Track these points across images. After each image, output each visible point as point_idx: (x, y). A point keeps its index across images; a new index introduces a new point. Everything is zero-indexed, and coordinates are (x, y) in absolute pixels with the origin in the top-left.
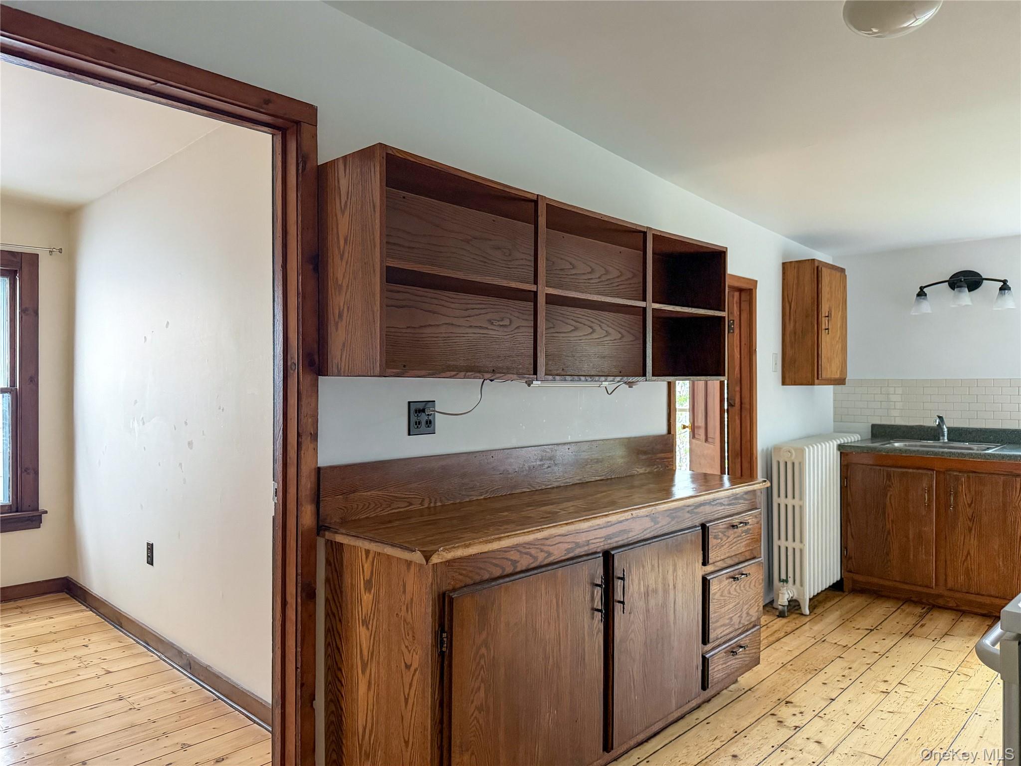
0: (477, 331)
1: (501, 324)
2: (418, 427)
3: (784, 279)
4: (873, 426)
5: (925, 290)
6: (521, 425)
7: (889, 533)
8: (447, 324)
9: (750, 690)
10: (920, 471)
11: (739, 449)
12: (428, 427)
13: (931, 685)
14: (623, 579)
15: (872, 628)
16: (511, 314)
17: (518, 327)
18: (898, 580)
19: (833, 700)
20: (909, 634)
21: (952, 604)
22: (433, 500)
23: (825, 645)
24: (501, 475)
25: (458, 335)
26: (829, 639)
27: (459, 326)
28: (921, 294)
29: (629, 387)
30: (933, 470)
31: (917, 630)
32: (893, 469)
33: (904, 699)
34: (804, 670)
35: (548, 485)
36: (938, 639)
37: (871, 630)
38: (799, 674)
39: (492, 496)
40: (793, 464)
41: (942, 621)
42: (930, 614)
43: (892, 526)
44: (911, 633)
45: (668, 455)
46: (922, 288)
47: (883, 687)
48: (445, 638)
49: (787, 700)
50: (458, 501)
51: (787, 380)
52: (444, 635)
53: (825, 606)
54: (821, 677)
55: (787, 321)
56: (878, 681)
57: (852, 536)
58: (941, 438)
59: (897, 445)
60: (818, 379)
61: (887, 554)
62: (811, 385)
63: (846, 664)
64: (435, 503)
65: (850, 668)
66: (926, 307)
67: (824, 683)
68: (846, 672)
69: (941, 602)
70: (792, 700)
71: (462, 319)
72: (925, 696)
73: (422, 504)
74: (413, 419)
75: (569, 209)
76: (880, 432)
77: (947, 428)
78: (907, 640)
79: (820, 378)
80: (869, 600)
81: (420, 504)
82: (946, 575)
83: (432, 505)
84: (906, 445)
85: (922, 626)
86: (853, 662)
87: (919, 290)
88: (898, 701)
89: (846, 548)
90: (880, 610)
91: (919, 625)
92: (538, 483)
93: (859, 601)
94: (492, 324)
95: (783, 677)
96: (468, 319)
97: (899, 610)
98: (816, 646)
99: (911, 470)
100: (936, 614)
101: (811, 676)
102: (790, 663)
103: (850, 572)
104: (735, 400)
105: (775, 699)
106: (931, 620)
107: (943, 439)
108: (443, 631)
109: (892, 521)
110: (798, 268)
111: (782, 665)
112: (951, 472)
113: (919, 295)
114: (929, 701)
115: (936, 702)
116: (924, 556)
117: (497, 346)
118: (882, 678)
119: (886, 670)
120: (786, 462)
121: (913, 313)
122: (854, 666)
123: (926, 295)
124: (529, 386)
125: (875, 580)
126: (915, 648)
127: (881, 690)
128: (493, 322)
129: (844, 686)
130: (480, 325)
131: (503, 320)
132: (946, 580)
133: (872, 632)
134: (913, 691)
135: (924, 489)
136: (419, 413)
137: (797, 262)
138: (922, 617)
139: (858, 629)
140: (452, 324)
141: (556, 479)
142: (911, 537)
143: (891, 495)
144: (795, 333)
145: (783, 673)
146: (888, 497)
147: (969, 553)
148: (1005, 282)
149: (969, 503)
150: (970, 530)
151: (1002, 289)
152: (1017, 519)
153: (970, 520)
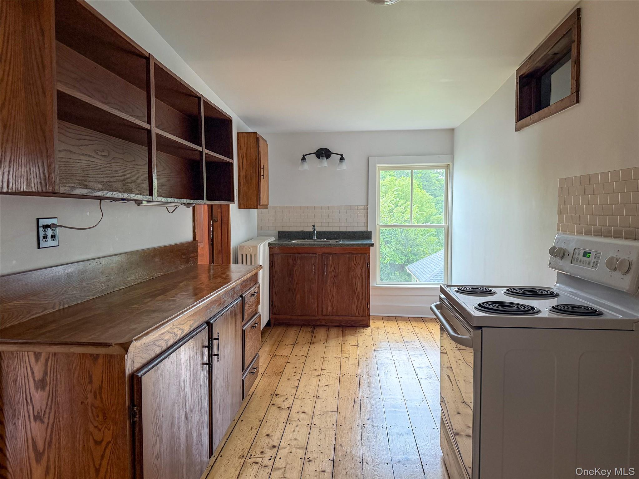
0: (88, 159)
1: (103, 155)
2: (45, 240)
3: (238, 143)
4: (279, 232)
5: (305, 157)
6: (115, 237)
7: (295, 290)
8: (66, 150)
9: (253, 394)
10: (311, 255)
11: (221, 249)
12: (53, 240)
13: (335, 366)
14: (218, 339)
15: (294, 343)
16: (109, 147)
17: (113, 158)
18: (300, 315)
19: (298, 387)
20: (312, 343)
21: (323, 323)
22: (62, 304)
23: (277, 358)
24: (107, 277)
25: (75, 161)
26: (278, 353)
27: (75, 153)
28: (304, 159)
29: (187, 208)
30: (316, 254)
31: (314, 340)
32: (297, 255)
33: (328, 377)
34: (275, 375)
35: (134, 282)
36: (326, 342)
37: (294, 344)
38: (273, 377)
39: (102, 295)
40: (251, 255)
41: (321, 333)
42: (315, 330)
43: (297, 286)
44: (312, 342)
45: (195, 254)
47: (316, 373)
48: (136, 410)
49: (275, 393)
50: (79, 302)
51: (242, 206)
52: (136, 408)
53: (265, 336)
54: (285, 377)
55: (241, 169)
56: (312, 371)
57: (276, 294)
58: (314, 237)
59: (293, 242)
60: (259, 205)
61: (294, 301)
63: (293, 366)
64: (64, 305)
65: (296, 367)
66: (306, 166)
67: (288, 379)
68: (295, 370)
69: (318, 323)
70: (278, 393)
71: (77, 147)
72: (336, 373)
73: (54, 308)
74: (42, 233)
75: (165, 69)
76: (282, 235)
77: (317, 231)
78: (312, 347)
80: (285, 329)
81: (52, 308)
82: (322, 308)
83: (61, 307)
84: (298, 242)
85: (315, 337)
86: (296, 363)
87: (303, 157)
88: (326, 379)
89: (272, 301)
90: (292, 333)
91: (314, 337)
92: (129, 281)
93: (280, 330)
94: (97, 153)
95: (266, 381)
96: (81, 147)
97: (301, 331)
98: (273, 360)
99: (306, 255)
100: (318, 329)
101: (279, 377)
102: (265, 373)
103: (275, 314)
104: (217, 218)
105: (269, 395)
106: (317, 333)
107: (315, 238)
108: (134, 406)
109: (297, 283)
110: (247, 137)
111: (262, 374)
112: (325, 255)
113: (302, 160)
114: (339, 375)
115: (342, 375)
116: (312, 300)
117: (102, 173)
118: (312, 369)
119: (312, 363)
120: (247, 255)
121: (300, 170)
122: (297, 365)
123: (306, 159)
124: (139, 205)
125: (288, 317)
126: (318, 349)
127: (316, 375)
128: (97, 152)
129: (298, 377)
130: (89, 154)
131: (104, 151)
132: (322, 311)
133: (295, 345)
134: (329, 372)
135: (312, 265)
136: (46, 228)
137: (246, 133)
138: (313, 332)
139: (288, 345)
140: (70, 151)
141: (139, 277)
142: (306, 291)
143: (296, 269)
144: (246, 177)
145: (265, 379)
146: (295, 270)
147: (333, 295)
148: (342, 155)
149: (333, 269)
150: (334, 283)
151: (340, 159)
152: (354, 276)
153: (334, 278)
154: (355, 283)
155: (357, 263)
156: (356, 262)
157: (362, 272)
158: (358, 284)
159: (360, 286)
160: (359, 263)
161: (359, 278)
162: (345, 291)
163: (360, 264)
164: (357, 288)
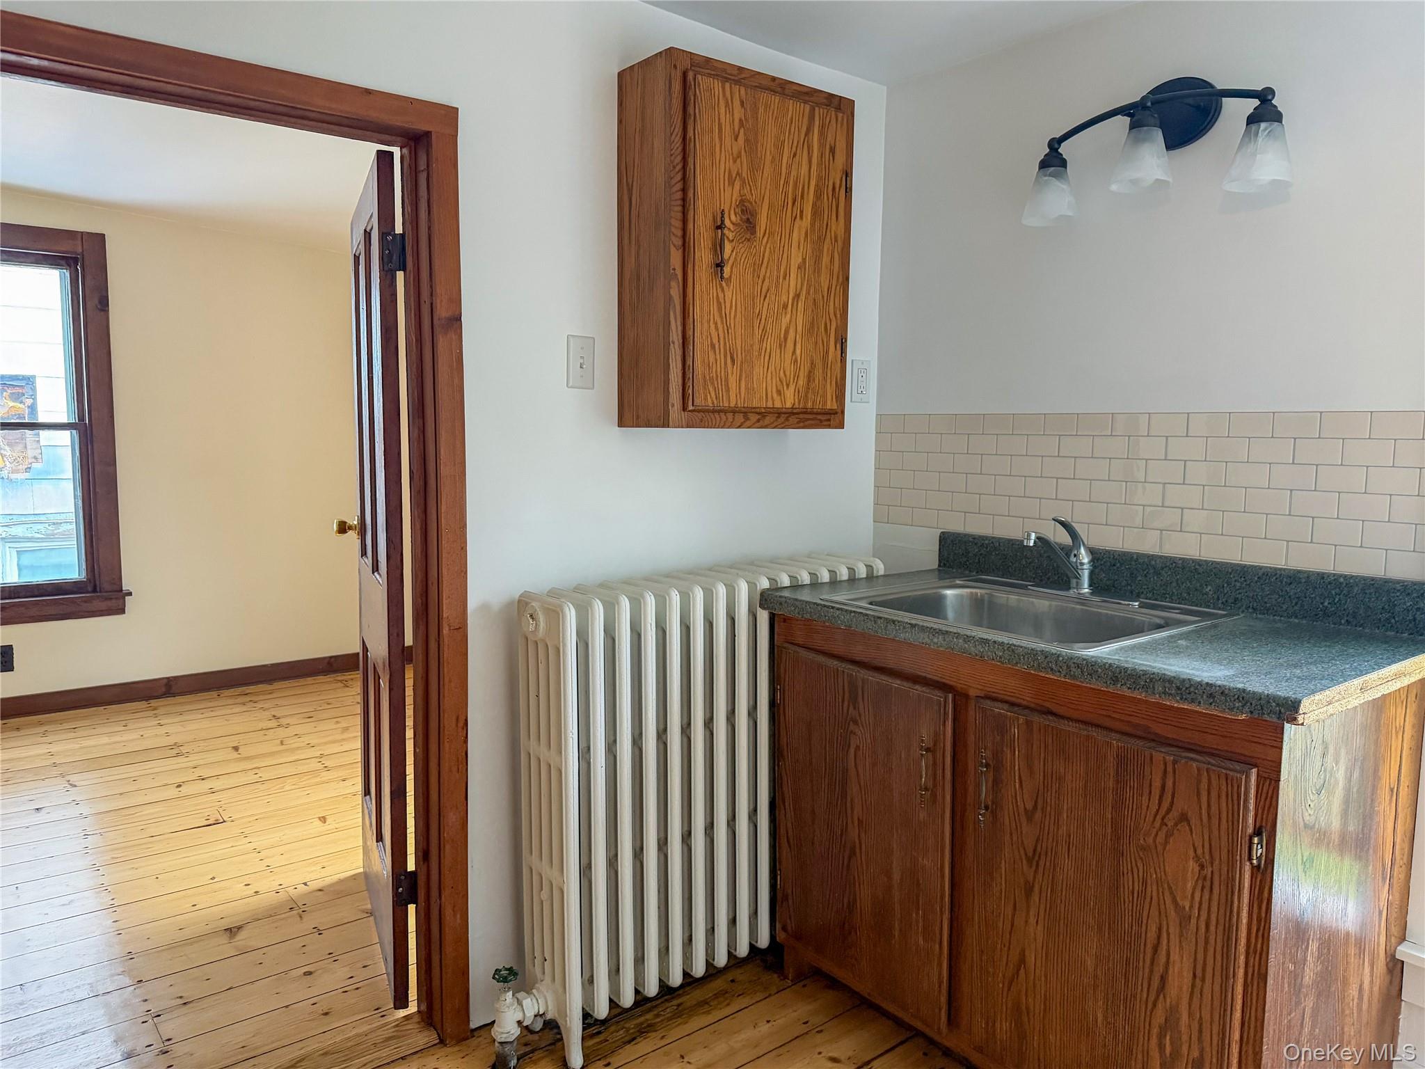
3: (620, 122)
4: (941, 537)
5: (1061, 147)
10: (919, 689)
28: (1053, 161)
30: (948, 689)
32: (862, 674)
40: (547, 649)
43: (859, 835)
46: (1054, 145)
51: (626, 413)
60: (684, 409)
62: (663, 426)
66: (1064, 199)
76: (956, 553)
77: (1092, 551)
79: (691, 408)
87: (1048, 150)
110: (643, 82)
112: (989, 705)
113: (1044, 165)
121: (1030, 221)
123: (1063, 163)
137: (640, 64)
146: (852, 751)
147: (1022, 961)
148: (1265, 96)
149: (1029, 806)
150: (1029, 890)
151: (1253, 120)
152: (1152, 889)
153: (1030, 861)
154: (1152, 934)
155: (1174, 814)
156: (1165, 805)
157: (1205, 882)
158: (1175, 956)
159: (1188, 976)
160: (1184, 818)
161: (1184, 920)
162: (1090, 963)
163: (1194, 821)
164: (1163, 979)
